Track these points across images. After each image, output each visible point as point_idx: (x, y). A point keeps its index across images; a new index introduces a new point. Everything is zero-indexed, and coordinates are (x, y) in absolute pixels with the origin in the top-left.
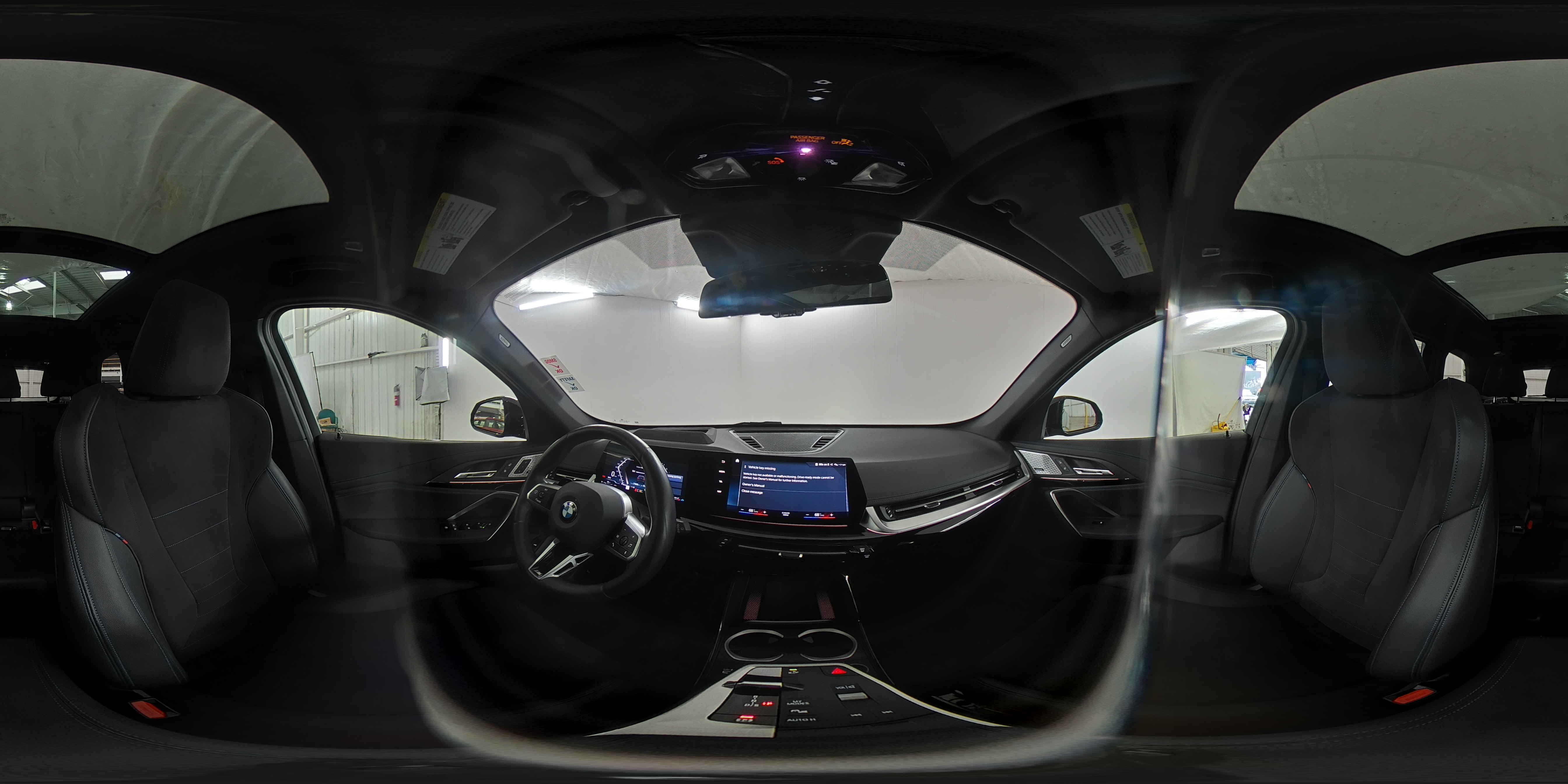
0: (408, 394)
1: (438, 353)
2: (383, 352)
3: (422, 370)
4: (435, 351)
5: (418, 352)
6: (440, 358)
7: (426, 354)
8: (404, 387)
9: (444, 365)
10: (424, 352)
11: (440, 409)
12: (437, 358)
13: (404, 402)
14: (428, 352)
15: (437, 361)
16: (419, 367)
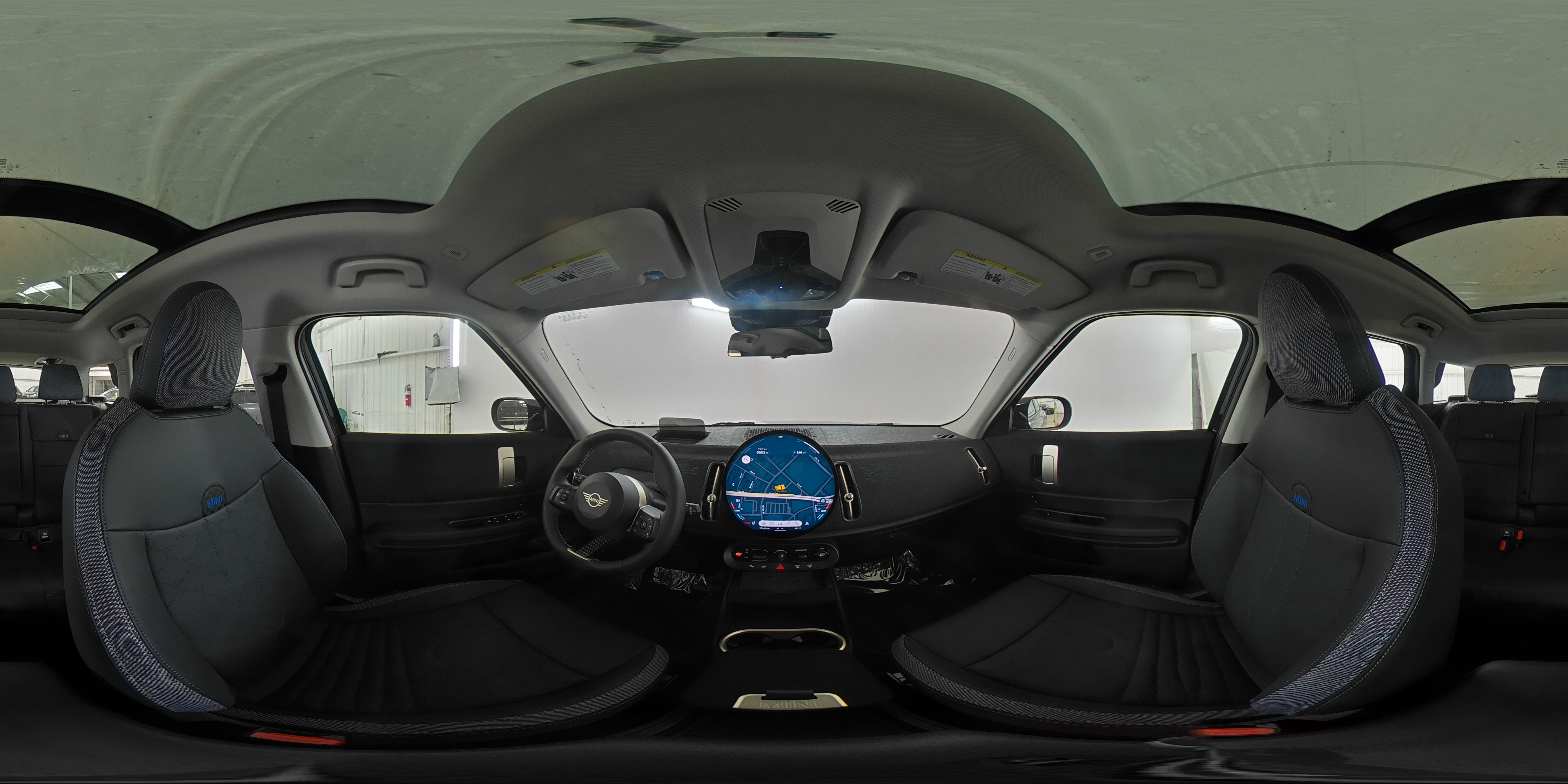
0: (419, 394)
1: (449, 353)
2: (396, 352)
3: (433, 370)
4: (447, 351)
5: (430, 352)
6: (450, 358)
7: (438, 354)
8: (415, 386)
9: (454, 366)
10: (437, 352)
11: (450, 407)
12: (449, 358)
13: (415, 402)
14: (440, 352)
15: (448, 361)
16: (430, 367)
